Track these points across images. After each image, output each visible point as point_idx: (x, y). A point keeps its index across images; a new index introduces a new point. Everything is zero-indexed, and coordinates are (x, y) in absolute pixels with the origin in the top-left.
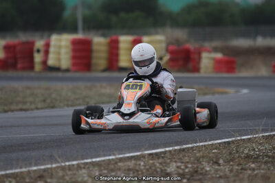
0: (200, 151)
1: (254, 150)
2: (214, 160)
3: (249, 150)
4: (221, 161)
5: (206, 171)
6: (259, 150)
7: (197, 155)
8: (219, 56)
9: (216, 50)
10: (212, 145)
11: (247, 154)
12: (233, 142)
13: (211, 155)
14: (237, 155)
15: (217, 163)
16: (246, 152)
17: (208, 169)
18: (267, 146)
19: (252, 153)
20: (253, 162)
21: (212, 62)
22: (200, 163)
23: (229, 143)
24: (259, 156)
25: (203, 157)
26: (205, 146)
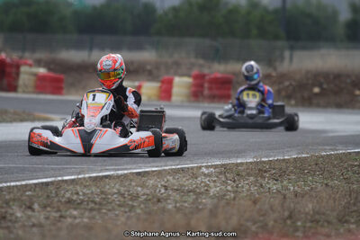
0: (10, 193)
1: (77, 194)
2: (28, 204)
3: (72, 194)
4: (36, 206)
5: (17, 217)
6: (84, 194)
7: (7, 197)
8: (42, 71)
9: (39, 63)
10: (26, 185)
11: (68, 198)
12: (52, 183)
13: (24, 198)
14: (56, 199)
15: (30, 208)
16: (68, 195)
17: (19, 215)
18: (94, 189)
19: (75, 197)
20: (75, 209)
21: (33, 78)
22: (10, 207)
23: (47, 184)
24: (82, 201)
25: (14, 200)
26: (17, 186)
